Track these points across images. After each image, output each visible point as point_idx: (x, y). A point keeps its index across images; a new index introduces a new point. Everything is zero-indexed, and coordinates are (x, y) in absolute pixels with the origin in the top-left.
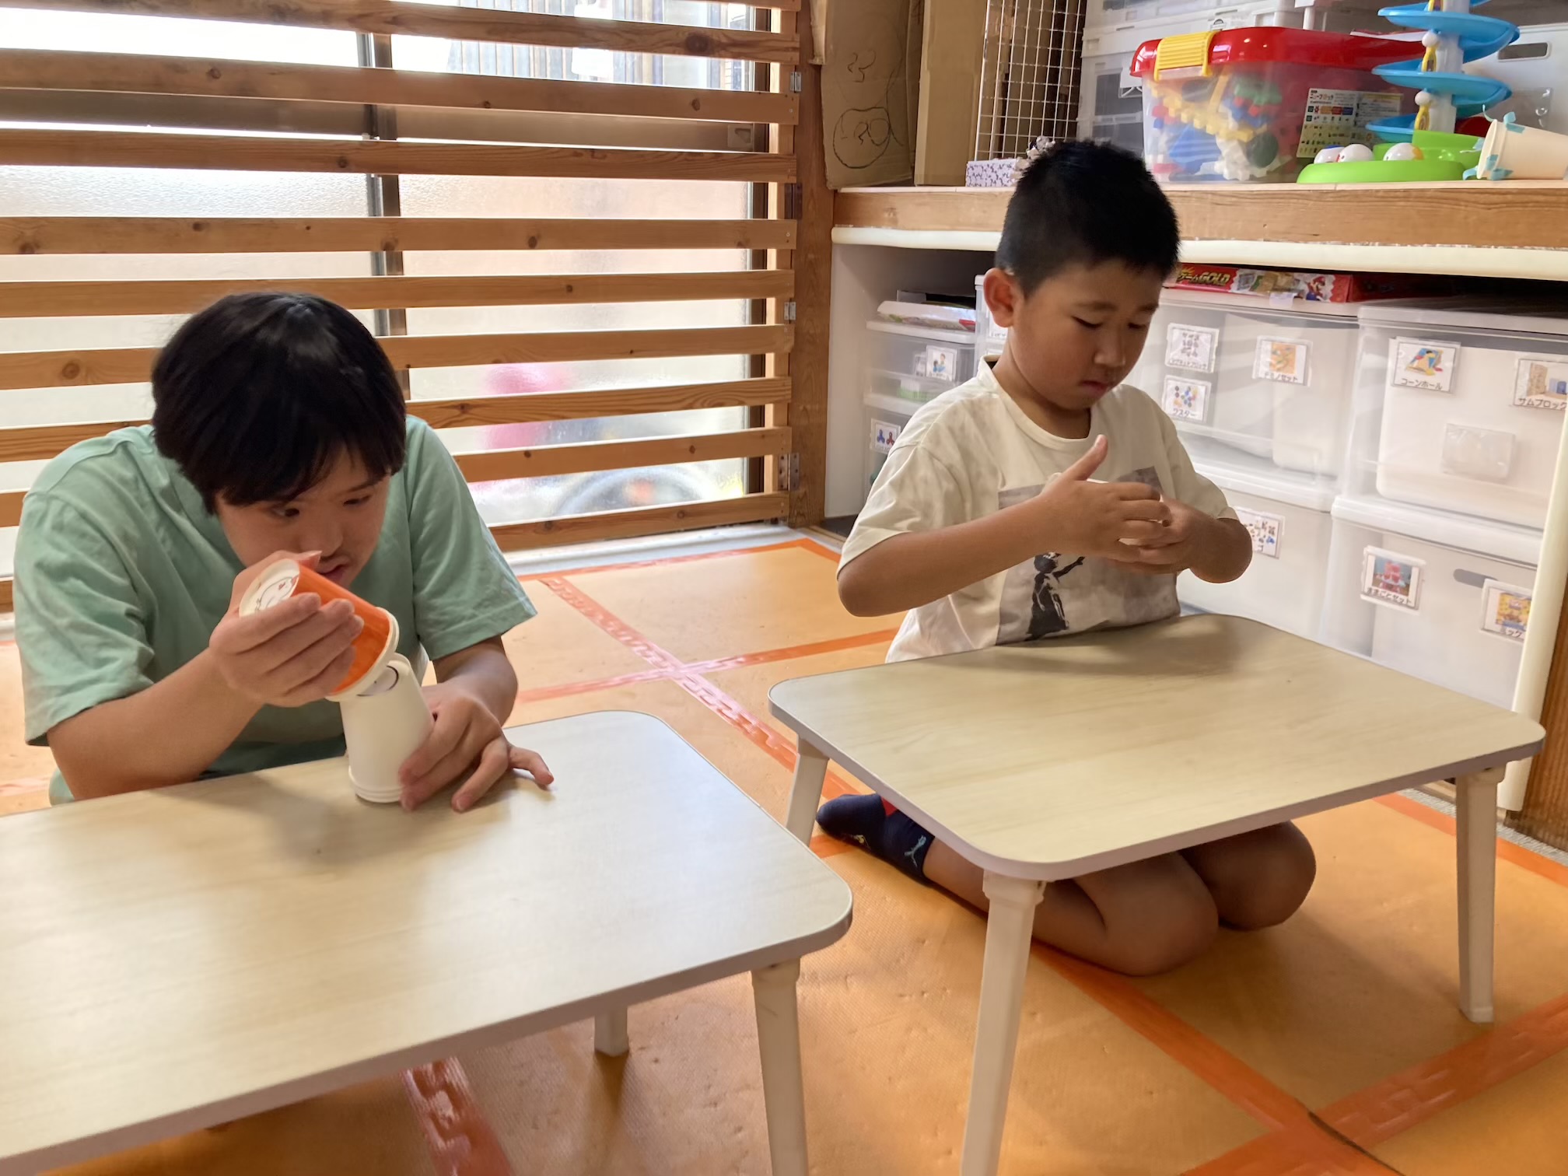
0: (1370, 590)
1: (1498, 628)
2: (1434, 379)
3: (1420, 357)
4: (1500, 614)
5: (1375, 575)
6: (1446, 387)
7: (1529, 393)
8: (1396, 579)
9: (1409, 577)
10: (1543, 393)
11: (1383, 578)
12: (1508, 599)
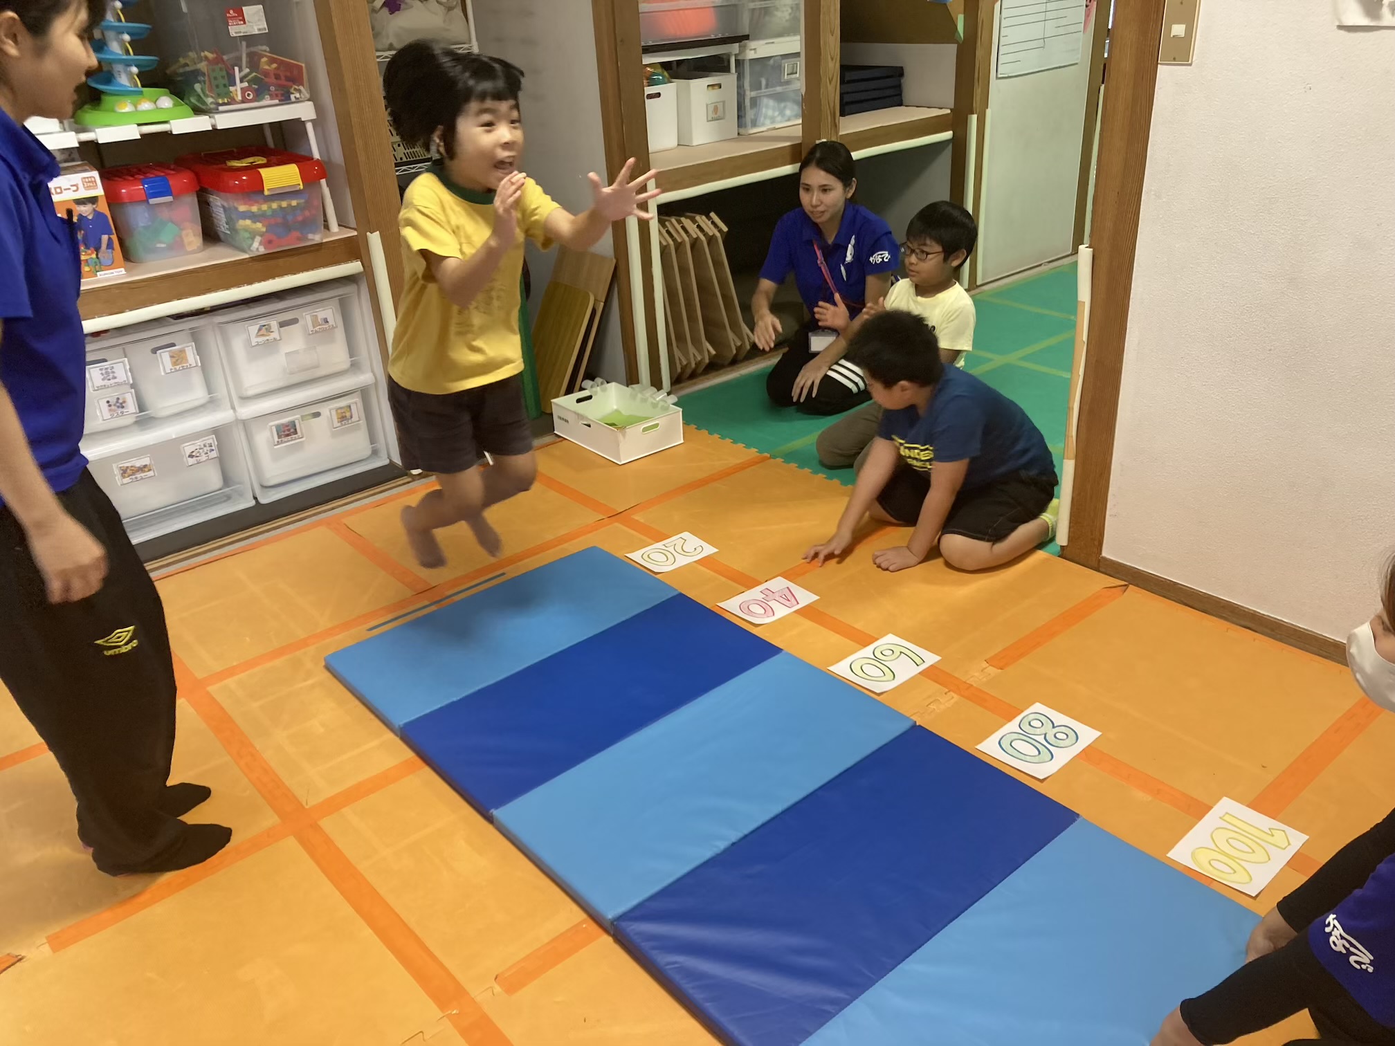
0: (278, 442)
1: (339, 424)
2: (272, 336)
3: (260, 330)
4: (338, 418)
5: (278, 434)
6: (278, 338)
7: (314, 327)
8: (289, 430)
9: (295, 426)
10: (320, 325)
11: (283, 433)
12: (339, 411)
